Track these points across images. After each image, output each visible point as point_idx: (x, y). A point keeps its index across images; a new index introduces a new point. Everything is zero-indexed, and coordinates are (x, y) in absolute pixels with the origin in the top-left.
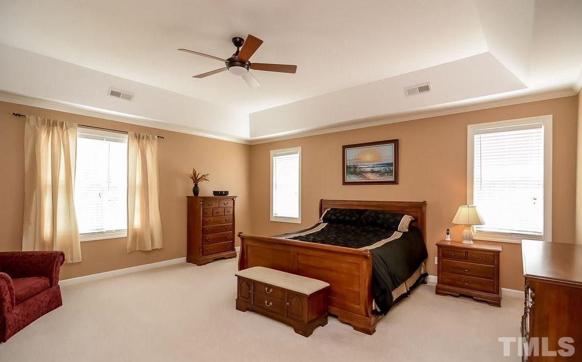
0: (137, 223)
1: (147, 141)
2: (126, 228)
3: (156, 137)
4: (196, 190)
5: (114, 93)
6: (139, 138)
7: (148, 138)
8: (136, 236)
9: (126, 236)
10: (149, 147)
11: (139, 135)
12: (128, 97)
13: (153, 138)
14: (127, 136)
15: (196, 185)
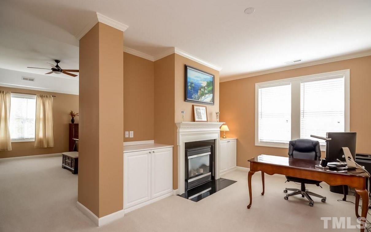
0: (41, 135)
1: (47, 98)
2: (34, 137)
3: (51, 96)
4: (73, 121)
5: (24, 79)
6: (42, 97)
7: (47, 97)
8: (40, 142)
9: (34, 141)
10: (47, 101)
11: (42, 95)
12: (32, 80)
13: (50, 97)
14: (36, 96)
15: (73, 118)
